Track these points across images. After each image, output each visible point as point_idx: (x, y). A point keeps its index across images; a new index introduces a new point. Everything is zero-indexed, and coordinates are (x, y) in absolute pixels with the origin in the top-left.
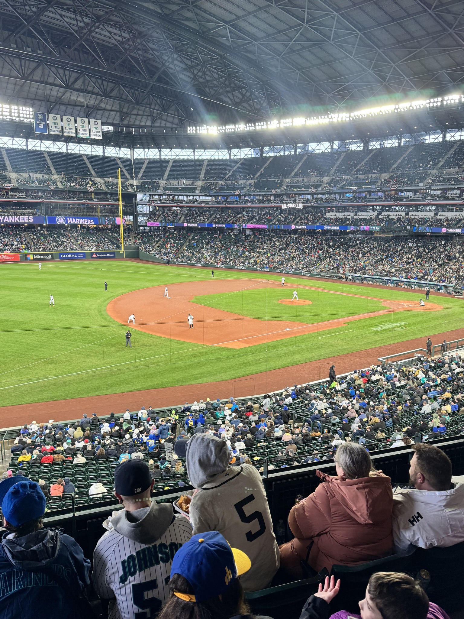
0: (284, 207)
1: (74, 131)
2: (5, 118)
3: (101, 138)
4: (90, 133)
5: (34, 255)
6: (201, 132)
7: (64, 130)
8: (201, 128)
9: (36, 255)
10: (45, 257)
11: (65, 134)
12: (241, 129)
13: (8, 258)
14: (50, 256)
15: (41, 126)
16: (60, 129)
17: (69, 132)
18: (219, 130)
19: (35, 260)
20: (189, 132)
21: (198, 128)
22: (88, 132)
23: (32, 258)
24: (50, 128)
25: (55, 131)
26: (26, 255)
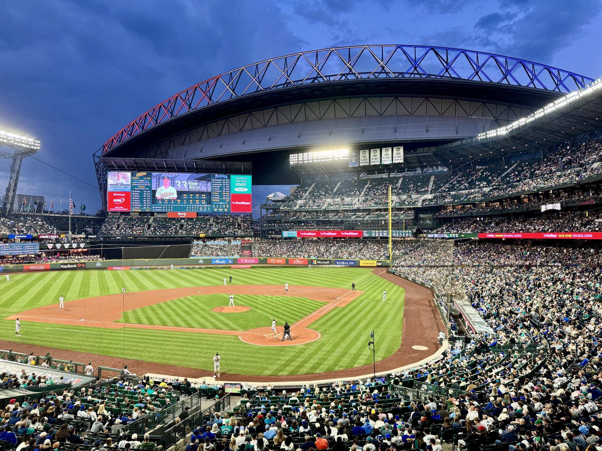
0: (543, 208)
1: (379, 160)
2: (329, 160)
3: (402, 161)
4: (392, 158)
5: (317, 260)
6: (491, 136)
7: (371, 160)
8: (490, 132)
9: (319, 260)
10: (325, 263)
11: (372, 164)
12: (524, 123)
13: (300, 262)
14: (328, 262)
15: (354, 161)
16: (368, 161)
17: (374, 162)
18: (507, 129)
19: (317, 264)
20: (479, 138)
21: (488, 132)
22: (391, 159)
23: (315, 263)
24: (360, 161)
25: (364, 163)
26: (312, 260)
